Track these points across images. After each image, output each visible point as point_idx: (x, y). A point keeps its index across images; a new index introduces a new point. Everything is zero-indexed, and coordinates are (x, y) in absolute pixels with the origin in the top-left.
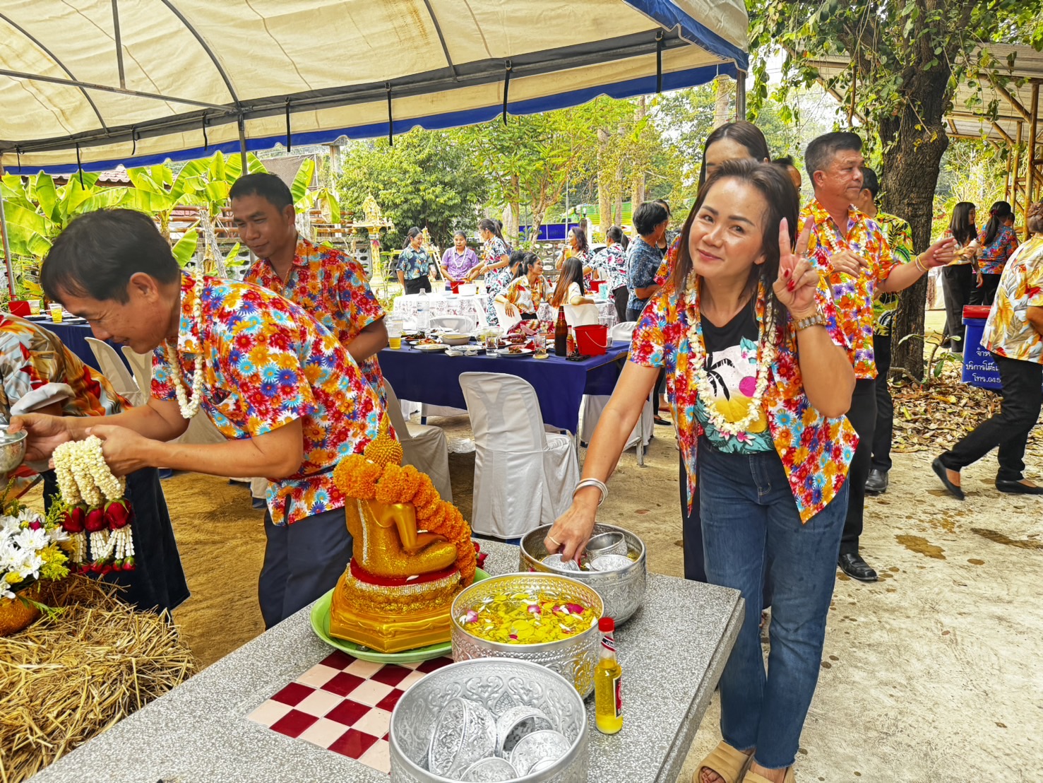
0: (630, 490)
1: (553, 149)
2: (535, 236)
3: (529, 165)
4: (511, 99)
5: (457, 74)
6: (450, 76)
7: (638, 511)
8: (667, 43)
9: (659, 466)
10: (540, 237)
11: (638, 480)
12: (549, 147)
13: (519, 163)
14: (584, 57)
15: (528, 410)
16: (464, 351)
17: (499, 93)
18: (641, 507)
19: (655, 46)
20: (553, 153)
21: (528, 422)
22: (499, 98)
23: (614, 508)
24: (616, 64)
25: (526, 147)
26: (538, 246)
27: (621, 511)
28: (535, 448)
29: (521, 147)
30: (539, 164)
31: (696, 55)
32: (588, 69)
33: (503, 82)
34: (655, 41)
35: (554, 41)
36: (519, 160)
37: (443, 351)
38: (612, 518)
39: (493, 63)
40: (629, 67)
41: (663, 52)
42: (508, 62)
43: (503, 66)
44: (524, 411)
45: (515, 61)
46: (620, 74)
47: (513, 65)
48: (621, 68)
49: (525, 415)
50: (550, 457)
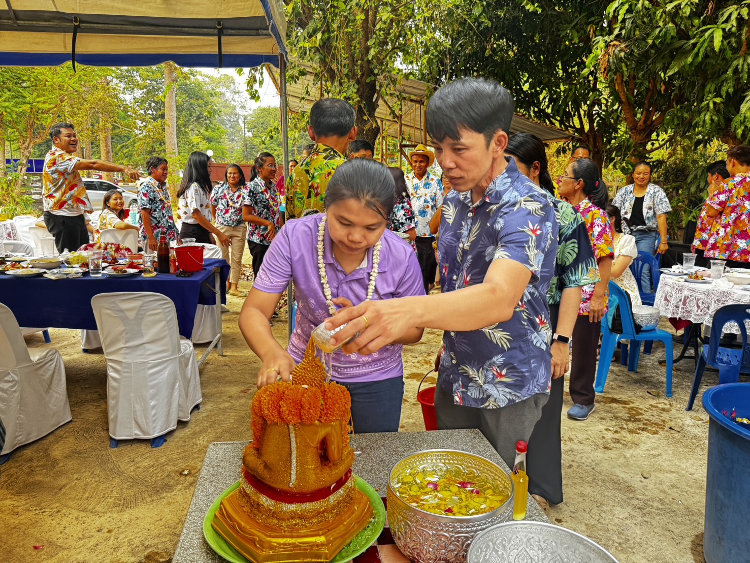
0: (225, 376)
1: (38, 96)
2: (24, 169)
3: (15, 106)
4: (79, 50)
5: (17, 18)
6: (10, 19)
7: (242, 392)
8: (225, 31)
9: (236, 354)
10: (28, 170)
11: (226, 368)
12: (35, 94)
13: (6, 104)
14: (153, 28)
15: (168, 322)
16: (67, 274)
17: (65, 44)
18: (242, 388)
19: (216, 31)
20: (38, 99)
21: (167, 332)
22: (65, 47)
23: (221, 393)
24: (181, 39)
25: (9, 90)
26: (26, 177)
27: (229, 394)
28: (172, 355)
29: (6, 90)
30: (27, 107)
31: (248, 45)
32: (155, 38)
33: (71, 35)
34: (216, 28)
35: (124, 10)
36: (5, 101)
37: (41, 275)
38: (225, 401)
39: (58, 16)
40: (192, 43)
41: (223, 38)
42: (76, 18)
43: (71, 21)
44: (164, 323)
45: (83, 19)
46: (186, 47)
47: (81, 22)
48: (185, 44)
49: (164, 326)
50: (183, 359)
